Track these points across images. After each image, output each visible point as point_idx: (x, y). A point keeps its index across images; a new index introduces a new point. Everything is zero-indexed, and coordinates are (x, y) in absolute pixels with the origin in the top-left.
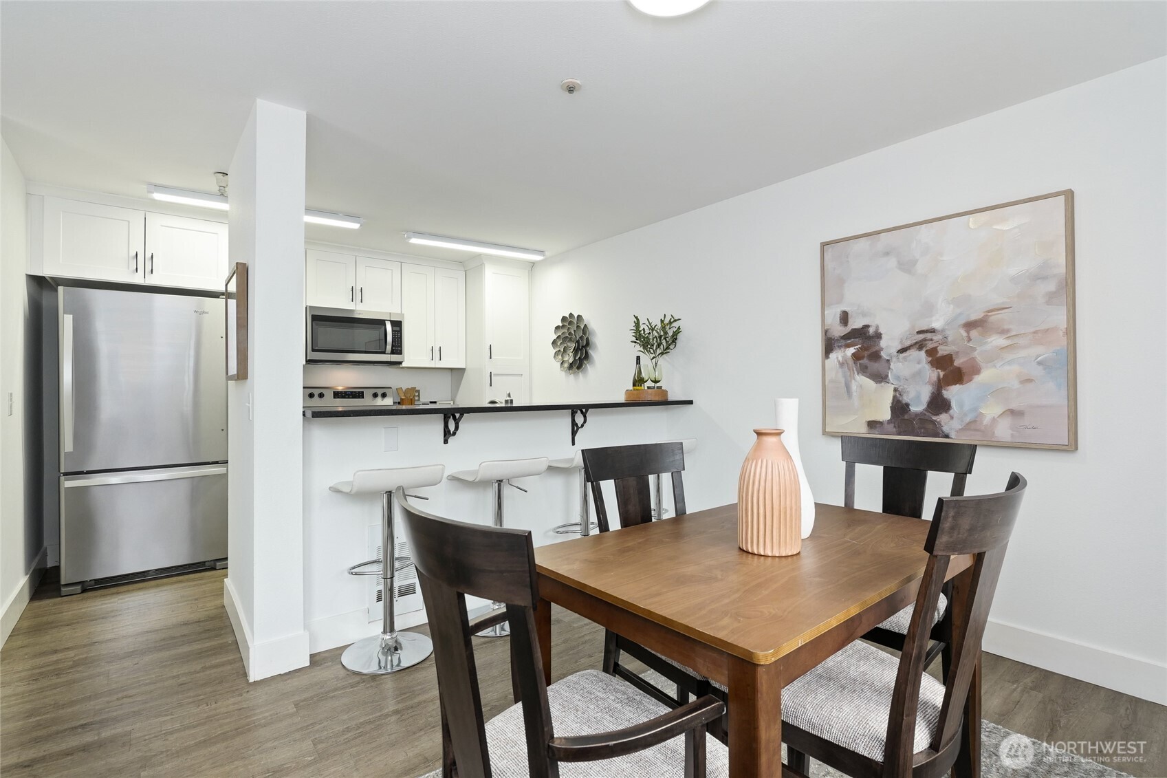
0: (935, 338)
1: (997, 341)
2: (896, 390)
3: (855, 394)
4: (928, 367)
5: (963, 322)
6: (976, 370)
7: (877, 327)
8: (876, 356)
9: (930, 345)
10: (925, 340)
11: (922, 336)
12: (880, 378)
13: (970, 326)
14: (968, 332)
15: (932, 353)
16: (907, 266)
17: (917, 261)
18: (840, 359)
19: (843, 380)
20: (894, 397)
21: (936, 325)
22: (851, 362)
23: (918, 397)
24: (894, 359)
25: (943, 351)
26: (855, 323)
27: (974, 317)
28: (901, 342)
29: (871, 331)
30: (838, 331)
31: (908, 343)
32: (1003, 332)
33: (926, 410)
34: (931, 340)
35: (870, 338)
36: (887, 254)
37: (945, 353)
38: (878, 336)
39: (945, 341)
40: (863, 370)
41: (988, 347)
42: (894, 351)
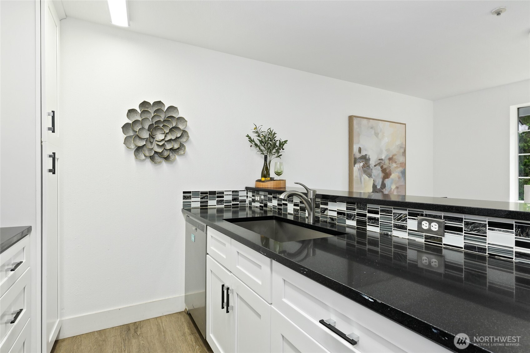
0: (383, 162)
1: (394, 165)
2: (374, 181)
3: (363, 182)
4: (381, 172)
5: (388, 158)
6: (390, 174)
7: (369, 155)
8: (369, 166)
9: (382, 165)
10: (380, 163)
11: (379, 161)
12: (370, 176)
13: (390, 159)
14: (389, 161)
15: (382, 167)
16: (377, 134)
17: (379, 134)
18: (358, 167)
19: (359, 176)
20: (373, 183)
21: (383, 157)
22: (362, 169)
23: (379, 183)
24: (373, 169)
25: (385, 167)
26: (363, 153)
27: (391, 156)
28: (375, 163)
29: (367, 157)
30: (358, 155)
31: (377, 163)
32: (396, 162)
33: (381, 187)
34: (382, 163)
35: (367, 159)
36: (372, 128)
37: (385, 168)
38: (369, 159)
39: (384, 164)
40: (365, 172)
41: (393, 167)
42: (373, 165)
